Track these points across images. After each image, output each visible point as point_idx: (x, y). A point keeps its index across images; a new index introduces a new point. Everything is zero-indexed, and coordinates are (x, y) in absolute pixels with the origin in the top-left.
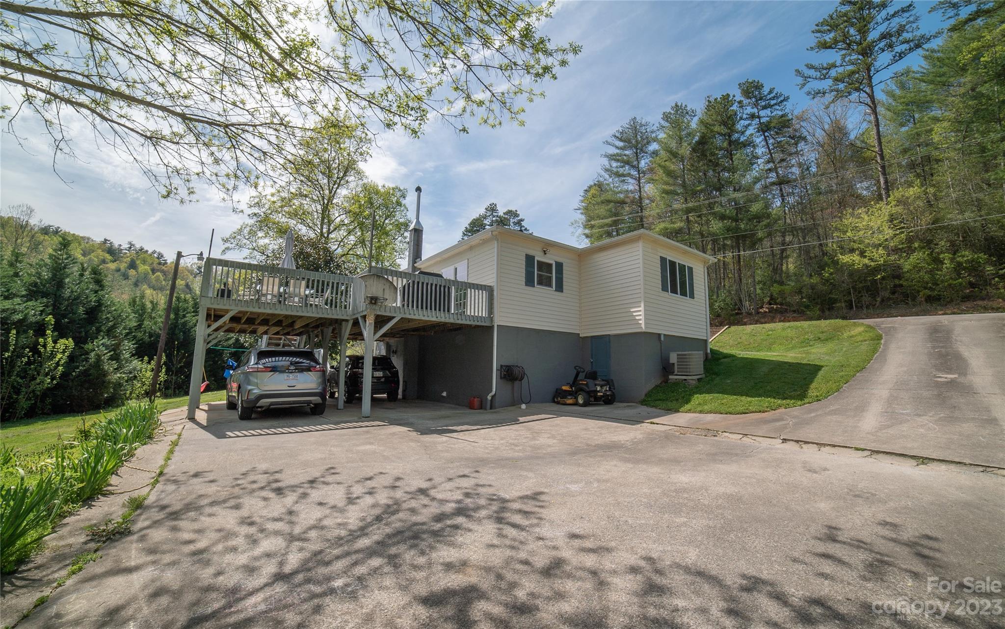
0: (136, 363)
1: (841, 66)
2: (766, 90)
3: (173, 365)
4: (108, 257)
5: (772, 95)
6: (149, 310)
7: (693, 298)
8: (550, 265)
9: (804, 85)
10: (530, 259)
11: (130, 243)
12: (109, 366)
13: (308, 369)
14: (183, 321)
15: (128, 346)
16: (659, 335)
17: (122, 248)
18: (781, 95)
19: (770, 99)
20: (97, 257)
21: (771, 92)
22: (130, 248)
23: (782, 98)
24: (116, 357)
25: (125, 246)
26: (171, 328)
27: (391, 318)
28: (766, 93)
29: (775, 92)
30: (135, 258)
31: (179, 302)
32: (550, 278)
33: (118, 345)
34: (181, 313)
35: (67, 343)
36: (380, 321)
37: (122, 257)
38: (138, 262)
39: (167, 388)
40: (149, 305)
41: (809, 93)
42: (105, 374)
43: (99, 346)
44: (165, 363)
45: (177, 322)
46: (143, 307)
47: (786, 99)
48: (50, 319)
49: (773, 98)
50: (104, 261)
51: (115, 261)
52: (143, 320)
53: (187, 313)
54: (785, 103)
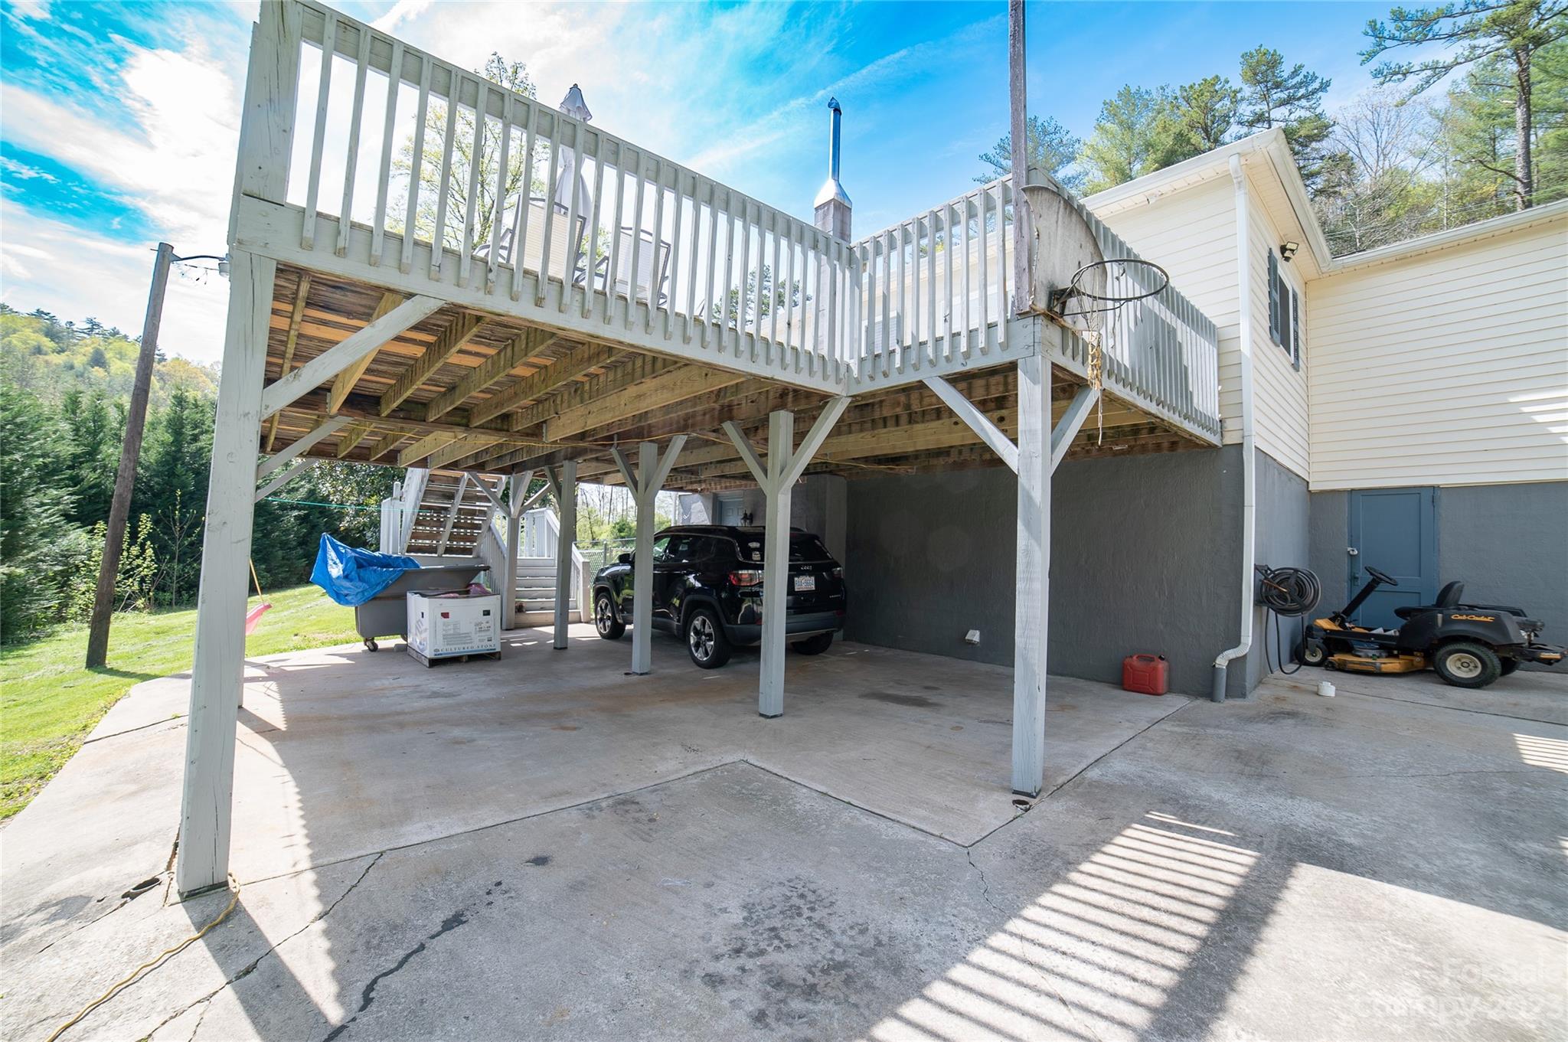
0: (77, 538)
1: (1463, 14)
2: (1286, 70)
3: (173, 539)
4: (47, 343)
5: (1298, 79)
6: (115, 425)
9: (1372, 55)
11: (90, 321)
14: (193, 447)
15: (51, 499)
17: (75, 328)
18: (1314, 78)
19: (1294, 87)
20: (25, 342)
21: (1295, 73)
22: (92, 329)
23: (1316, 85)
25: (81, 324)
26: (167, 462)
28: (1285, 75)
29: (1304, 72)
30: (102, 348)
31: (183, 409)
34: (188, 431)
37: (75, 345)
38: (108, 355)
39: (161, 588)
41: (1378, 73)
44: (150, 536)
45: (179, 450)
47: (1324, 86)
49: (1300, 85)
50: (38, 350)
51: (63, 351)
52: (100, 443)
53: (202, 433)
54: (1320, 94)
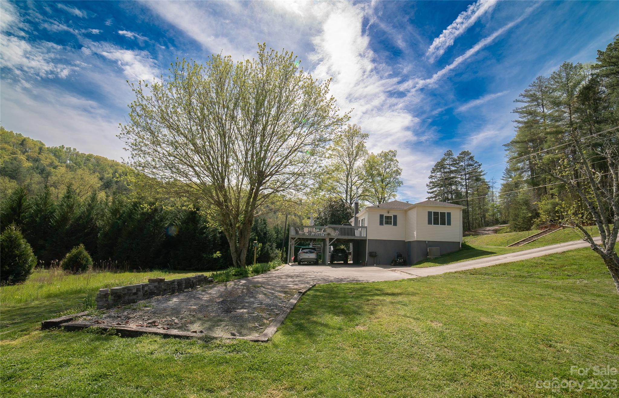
0: (277, 251)
6: (280, 231)
7: (450, 225)
8: (391, 217)
10: (381, 216)
12: (270, 252)
13: (313, 253)
15: (275, 245)
16: (426, 241)
24: (271, 249)
27: (334, 239)
32: (391, 221)
33: (272, 245)
35: (261, 245)
36: (331, 239)
40: (280, 228)
42: (269, 254)
43: (267, 245)
46: (278, 229)
48: (257, 238)
52: (278, 235)
